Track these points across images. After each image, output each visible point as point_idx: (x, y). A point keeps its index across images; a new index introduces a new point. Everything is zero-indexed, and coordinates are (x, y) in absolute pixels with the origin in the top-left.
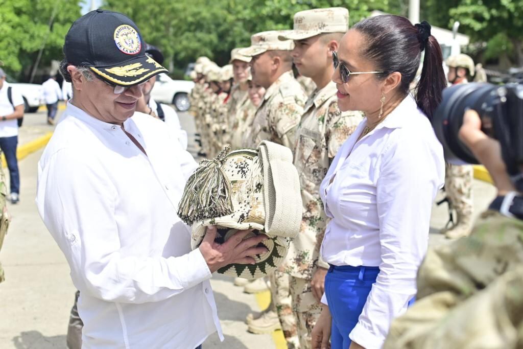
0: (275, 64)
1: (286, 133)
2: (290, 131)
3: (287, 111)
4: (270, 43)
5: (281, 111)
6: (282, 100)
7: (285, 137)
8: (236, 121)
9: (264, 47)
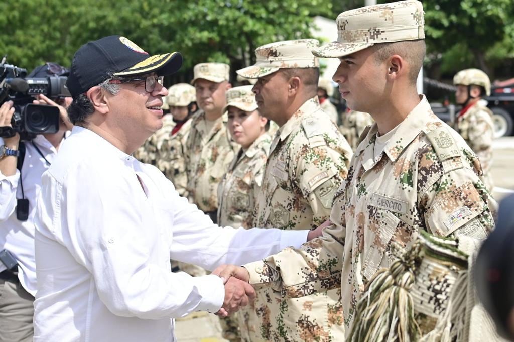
0: (292, 87)
1: (314, 191)
2: (320, 188)
3: (314, 158)
4: (283, 58)
5: (306, 158)
6: (306, 142)
7: (313, 196)
8: (201, 162)
9: (277, 64)
